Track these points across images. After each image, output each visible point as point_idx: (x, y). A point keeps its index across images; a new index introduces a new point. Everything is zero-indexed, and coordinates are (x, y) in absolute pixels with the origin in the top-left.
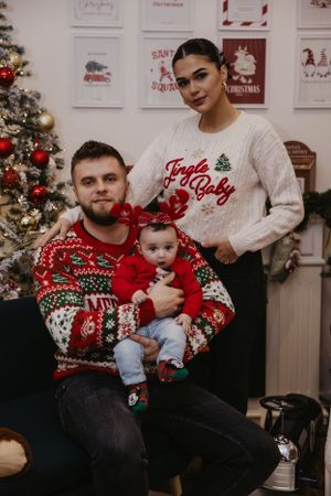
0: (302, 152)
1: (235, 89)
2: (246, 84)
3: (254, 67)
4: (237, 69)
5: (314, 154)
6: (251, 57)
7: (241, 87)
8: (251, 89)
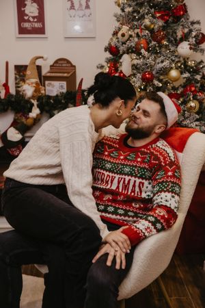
0: (68, 65)
1: (26, 25)
2: (33, 22)
3: (38, 11)
4: (27, 12)
5: (75, 66)
6: (35, 5)
7: (30, 24)
8: (37, 25)
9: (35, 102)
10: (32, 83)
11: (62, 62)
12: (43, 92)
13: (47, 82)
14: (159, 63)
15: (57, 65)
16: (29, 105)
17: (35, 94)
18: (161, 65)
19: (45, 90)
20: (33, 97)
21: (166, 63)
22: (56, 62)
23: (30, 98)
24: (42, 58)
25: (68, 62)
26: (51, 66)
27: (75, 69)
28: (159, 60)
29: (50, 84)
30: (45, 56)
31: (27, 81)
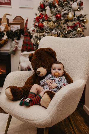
0: (21, 19)
5: (24, 19)
8: (7, 1)
9: (5, 33)
10: (4, 25)
11: (18, 18)
12: (9, 29)
13: (11, 26)
14: (63, 12)
15: (16, 19)
16: (2, 34)
17: (6, 30)
18: (64, 12)
19: (10, 28)
20: (4, 31)
21: (67, 11)
22: (16, 18)
23: (3, 31)
24: (9, 15)
25: (21, 17)
26: (13, 20)
27: (24, 21)
28: (63, 10)
29: (13, 27)
30: (10, 14)
31: (2, 24)
